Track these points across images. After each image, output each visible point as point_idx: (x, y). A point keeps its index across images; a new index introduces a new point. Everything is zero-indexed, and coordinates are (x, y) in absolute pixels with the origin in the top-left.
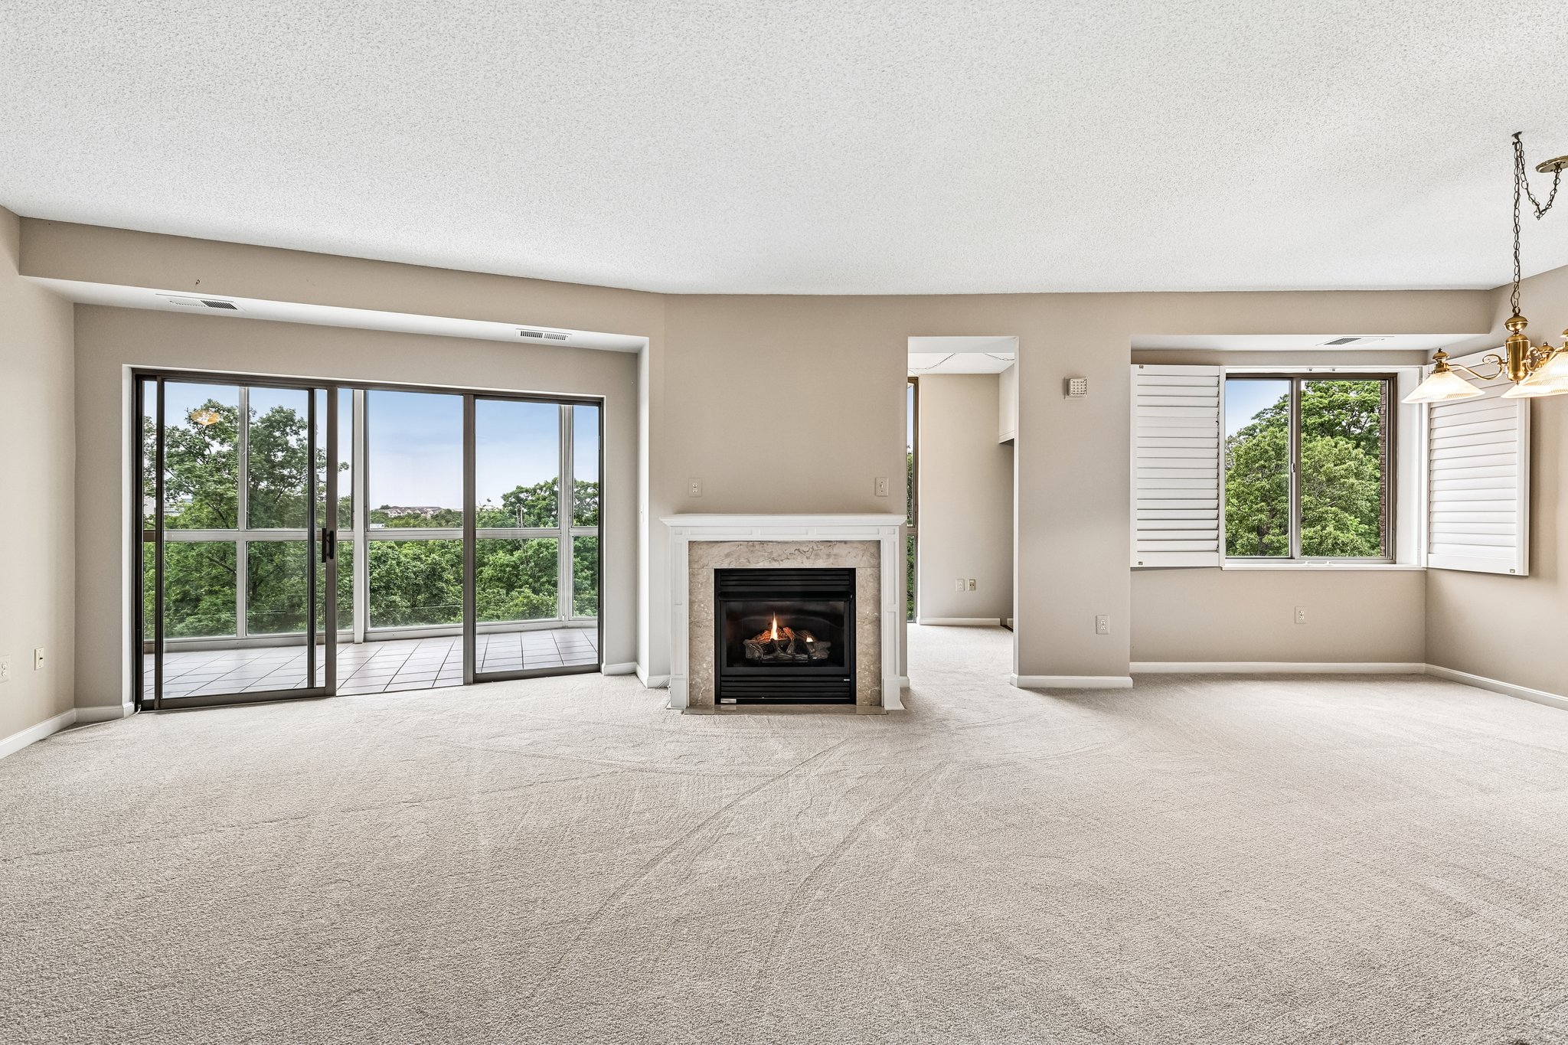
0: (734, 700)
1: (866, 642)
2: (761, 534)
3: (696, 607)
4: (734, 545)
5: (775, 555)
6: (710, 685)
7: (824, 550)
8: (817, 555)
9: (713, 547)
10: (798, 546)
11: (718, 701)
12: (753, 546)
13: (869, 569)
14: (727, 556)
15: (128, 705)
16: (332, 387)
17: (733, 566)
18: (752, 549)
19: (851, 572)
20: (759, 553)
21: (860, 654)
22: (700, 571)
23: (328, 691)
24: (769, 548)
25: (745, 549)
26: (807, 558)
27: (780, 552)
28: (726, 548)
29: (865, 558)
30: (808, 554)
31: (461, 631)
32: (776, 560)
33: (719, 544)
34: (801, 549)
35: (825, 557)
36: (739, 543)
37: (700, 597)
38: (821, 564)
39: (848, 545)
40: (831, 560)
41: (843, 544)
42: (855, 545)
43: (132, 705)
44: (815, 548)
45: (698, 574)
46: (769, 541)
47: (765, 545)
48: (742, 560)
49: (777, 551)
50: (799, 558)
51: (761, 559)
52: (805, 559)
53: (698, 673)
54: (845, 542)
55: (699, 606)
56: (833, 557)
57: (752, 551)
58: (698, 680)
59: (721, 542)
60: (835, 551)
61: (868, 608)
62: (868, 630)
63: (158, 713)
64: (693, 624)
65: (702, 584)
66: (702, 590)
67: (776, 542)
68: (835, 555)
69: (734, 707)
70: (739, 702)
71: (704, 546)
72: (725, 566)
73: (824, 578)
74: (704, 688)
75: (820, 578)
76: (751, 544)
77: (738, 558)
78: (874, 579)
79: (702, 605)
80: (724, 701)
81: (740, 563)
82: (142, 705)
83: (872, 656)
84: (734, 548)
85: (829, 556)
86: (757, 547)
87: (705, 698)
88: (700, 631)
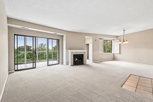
6: (73, 64)
16: (35, 37)
19: (83, 54)
23: (35, 68)
31: (47, 61)
43: (14, 71)
72: (74, 54)
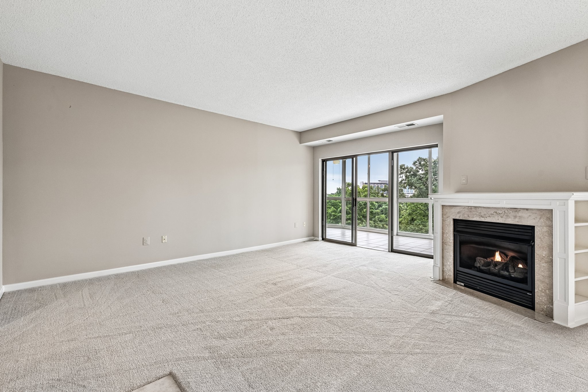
0: (463, 284)
1: (543, 274)
2: (473, 203)
3: (445, 235)
4: (462, 208)
5: (482, 214)
6: (451, 273)
7: (512, 214)
8: (507, 216)
9: (452, 208)
10: (496, 210)
11: (455, 282)
12: (471, 209)
13: (545, 228)
14: (459, 213)
15: (320, 238)
17: (461, 218)
18: (470, 210)
19: (533, 228)
20: (474, 213)
21: (538, 280)
22: (447, 219)
23: (355, 244)
24: (479, 210)
25: (467, 210)
26: (501, 217)
27: (485, 213)
28: (458, 210)
29: (542, 220)
30: (502, 215)
31: (387, 233)
32: (483, 217)
33: (455, 207)
34: (498, 212)
35: (513, 217)
36: (464, 207)
37: (447, 231)
38: (510, 221)
39: (529, 211)
40: (517, 220)
41: (525, 211)
42: (534, 212)
43: (321, 238)
44: (506, 212)
45: (446, 220)
46: (479, 207)
47: (477, 209)
48: (466, 216)
49: (483, 212)
50: (496, 217)
51: (475, 216)
52: (500, 218)
53: (446, 266)
54: (527, 209)
55: (446, 235)
56: (518, 217)
57: (470, 211)
58: (445, 269)
59: (456, 206)
60: (520, 214)
61: (544, 253)
62: (544, 266)
63: (325, 241)
64: (443, 243)
65: (447, 225)
66: (447, 228)
67: (483, 207)
68: (520, 217)
69: (463, 288)
70: (465, 286)
71: (448, 208)
72: (457, 218)
73: (513, 230)
74: (448, 274)
75: (511, 229)
76: (470, 208)
77: (464, 214)
78: (549, 234)
79: (447, 235)
80: (458, 283)
81: (464, 217)
82: (323, 239)
83: (547, 284)
84: (462, 209)
85: (515, 217)
86: (473, 210)
87: (449, 278)
88: (446, 247)
